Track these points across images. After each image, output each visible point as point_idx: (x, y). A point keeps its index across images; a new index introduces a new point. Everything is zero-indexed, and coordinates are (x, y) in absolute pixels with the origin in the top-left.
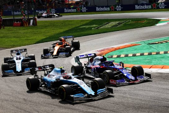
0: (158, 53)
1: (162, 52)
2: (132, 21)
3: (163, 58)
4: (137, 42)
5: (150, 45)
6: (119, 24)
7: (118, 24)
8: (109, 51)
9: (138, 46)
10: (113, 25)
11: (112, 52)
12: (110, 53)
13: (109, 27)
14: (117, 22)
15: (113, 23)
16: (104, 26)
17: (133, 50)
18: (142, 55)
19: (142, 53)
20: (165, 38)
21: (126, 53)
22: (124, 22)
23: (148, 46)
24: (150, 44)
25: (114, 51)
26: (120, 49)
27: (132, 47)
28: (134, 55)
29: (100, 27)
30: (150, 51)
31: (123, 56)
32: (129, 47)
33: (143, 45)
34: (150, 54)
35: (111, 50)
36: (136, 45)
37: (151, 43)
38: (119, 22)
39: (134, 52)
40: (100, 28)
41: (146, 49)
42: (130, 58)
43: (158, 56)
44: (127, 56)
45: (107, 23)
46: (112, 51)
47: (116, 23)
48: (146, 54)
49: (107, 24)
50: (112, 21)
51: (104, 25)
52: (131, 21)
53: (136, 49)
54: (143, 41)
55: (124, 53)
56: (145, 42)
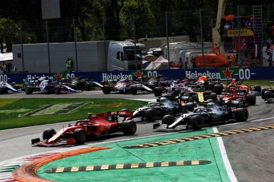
0: (142, 166)
1: (150, 164)
2: (95, 103)
3: (152, 174)
4: (104, 144)
5: (128, 150)
6: (70, 108)
7: (68, 107)
8: (50, 159)
9: (105, 150)
10: (58, 110)
11: (55, 162)
12: (51, 163)
13: (52, 113)
14: (67, 105)
15: (58, 105)
16: (41, 112)
17: (95, 159)
18: (112, 167)
19: (112, 163)
20: (158, 138)
21: (82, 164)
22: (79, 105)
23: (124, 152)
24: (128, 148)
25: (59, 159)
26: (70, 156)
27: (94, 153)
28: (97, 169)
29: (34, 113)
30: (128, 161)
31: (75, 169)
32: (87, 152)
33: (115, 148)
34: (127, 167)
35: (54, 158)
36: (101, 149)
37: (129, 146)
38: (69, 105)
39: (98, 162)
40: (34, 115)
41: (120, 157)
42: (89, 173)
43: (142, 170)
44: (82, 169)
45: (47, 105)
46: (54, 160)
47: (65, 107)
48: (120, 166)
49: (48, 108)
50: (58, 103)
51: (42, 110)
52: (92, 103)
53: (101, 157)
54: (115, 142)
55: (78, 164)
56: (118, 143)
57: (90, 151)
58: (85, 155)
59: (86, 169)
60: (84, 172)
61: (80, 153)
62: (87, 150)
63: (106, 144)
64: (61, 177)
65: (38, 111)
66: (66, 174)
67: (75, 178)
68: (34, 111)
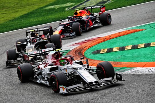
4: (139, 27)
8: (94, 43)
9: (140, 32)
10: (98, 1)
11: (99, 45)
12: (96, 46)
13: (93, 5)
16: (84, 4)
17: (132, 39)
18: (147, 45)
19: (147, 42)
21: (122, 45)
25: (102, 42)
26: (111, 39)
27: (130, 35)
28: (135, 47)
29: (78, 6)
31: (116, 49)
32: (125, 35)
33: (148, 30)
36: (137, 31)
39: (135, 42)
40: (78, 8)
42: (128, 52)
44: (122, 49)
46: (98, 43)
51: (84, 2)
54: (148, 24)
55: (119, 45)
56: (151, 25)
57: (128, 34)
58: (124, 37)
59: (125, 48)
60: (123, 51)
61: (119, 36)
62: (125, 33)
63: (141, 26)
64: (104, 57)
65: (81, 4)
66: (109, 54)
67: (117, 57)
68: (78, 4)
